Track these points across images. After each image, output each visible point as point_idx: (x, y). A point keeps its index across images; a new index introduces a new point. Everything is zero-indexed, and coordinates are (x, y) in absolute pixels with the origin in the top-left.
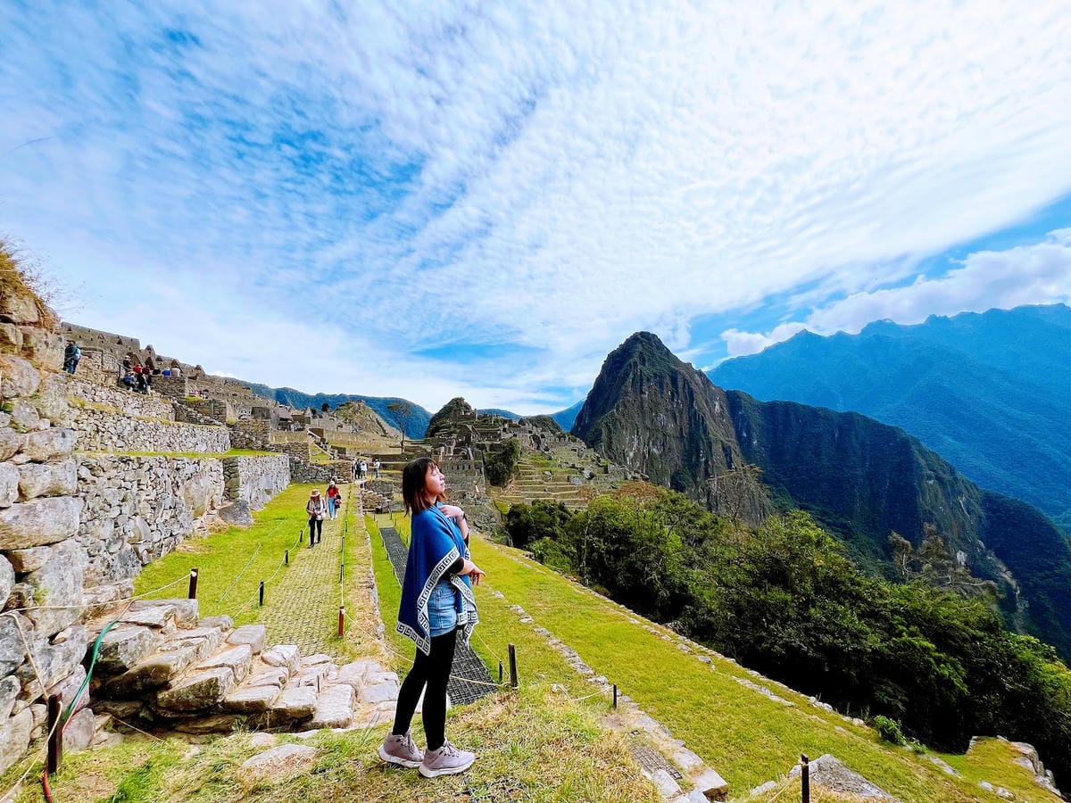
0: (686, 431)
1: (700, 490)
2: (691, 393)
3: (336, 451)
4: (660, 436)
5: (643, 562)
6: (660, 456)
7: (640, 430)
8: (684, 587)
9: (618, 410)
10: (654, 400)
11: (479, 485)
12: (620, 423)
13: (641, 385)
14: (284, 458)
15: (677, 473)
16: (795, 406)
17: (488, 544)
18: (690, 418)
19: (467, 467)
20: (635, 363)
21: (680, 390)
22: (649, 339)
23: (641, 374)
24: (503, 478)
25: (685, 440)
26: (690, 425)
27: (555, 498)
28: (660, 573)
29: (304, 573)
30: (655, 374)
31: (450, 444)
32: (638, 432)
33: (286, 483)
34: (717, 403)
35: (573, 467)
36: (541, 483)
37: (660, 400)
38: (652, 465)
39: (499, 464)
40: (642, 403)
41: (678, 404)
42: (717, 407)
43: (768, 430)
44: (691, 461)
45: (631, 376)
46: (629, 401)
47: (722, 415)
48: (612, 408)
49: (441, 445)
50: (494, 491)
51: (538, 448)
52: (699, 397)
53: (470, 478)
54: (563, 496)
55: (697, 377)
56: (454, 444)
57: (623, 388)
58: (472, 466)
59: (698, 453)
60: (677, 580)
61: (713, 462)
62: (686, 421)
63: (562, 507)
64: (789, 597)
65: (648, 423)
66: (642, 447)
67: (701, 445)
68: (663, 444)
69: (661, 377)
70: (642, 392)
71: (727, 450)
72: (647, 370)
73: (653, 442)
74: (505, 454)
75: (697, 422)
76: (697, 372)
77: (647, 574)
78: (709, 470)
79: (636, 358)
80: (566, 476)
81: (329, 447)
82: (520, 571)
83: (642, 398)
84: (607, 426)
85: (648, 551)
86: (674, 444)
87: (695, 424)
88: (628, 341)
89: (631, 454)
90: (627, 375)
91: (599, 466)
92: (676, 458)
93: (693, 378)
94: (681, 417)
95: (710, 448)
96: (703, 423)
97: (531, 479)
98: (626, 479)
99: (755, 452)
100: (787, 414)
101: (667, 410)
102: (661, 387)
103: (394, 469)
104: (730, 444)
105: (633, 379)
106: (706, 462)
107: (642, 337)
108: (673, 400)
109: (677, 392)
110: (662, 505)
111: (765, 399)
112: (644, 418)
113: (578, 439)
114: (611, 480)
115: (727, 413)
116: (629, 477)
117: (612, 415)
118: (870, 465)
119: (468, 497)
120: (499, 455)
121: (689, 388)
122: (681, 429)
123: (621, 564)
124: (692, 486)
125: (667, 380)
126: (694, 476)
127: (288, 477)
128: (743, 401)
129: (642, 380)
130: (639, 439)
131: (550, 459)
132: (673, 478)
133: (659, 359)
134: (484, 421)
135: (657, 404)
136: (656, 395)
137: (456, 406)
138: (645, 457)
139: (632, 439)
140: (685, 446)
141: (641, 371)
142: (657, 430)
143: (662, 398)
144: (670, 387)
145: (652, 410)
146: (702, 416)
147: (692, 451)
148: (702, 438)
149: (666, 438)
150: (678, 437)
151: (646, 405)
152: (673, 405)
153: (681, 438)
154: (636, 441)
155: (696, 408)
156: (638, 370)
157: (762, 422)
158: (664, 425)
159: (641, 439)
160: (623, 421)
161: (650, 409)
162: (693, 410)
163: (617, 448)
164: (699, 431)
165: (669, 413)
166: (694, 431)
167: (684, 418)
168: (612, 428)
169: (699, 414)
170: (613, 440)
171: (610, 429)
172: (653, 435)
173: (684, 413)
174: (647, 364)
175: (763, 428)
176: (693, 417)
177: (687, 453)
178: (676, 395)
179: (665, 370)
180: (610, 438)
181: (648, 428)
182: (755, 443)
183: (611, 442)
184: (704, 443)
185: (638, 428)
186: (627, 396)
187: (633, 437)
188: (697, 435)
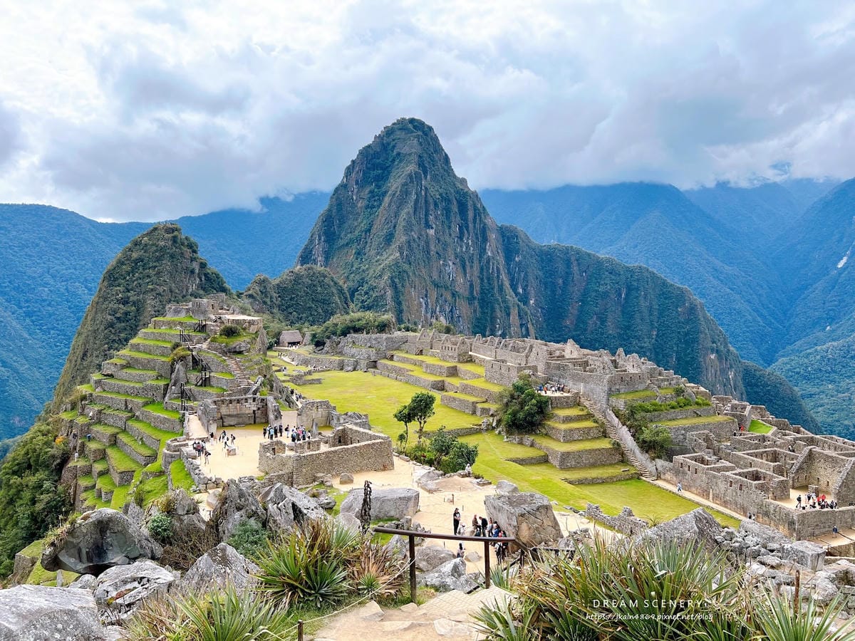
0: (477, 288)
2: (484, 230)
4: (449, 297)
9: (401, 254)
10: (442, 239)
12: (408, 277)
13: (427, 215)
16: (578, 252)
18: (482, 269)
20: (418, 176)
21: (471, 225)
22: (426, 135)
23: (426, 194)
25: (476, 302)
26: (482, 280)
30: (440, 195)
32: (426, 290)
37: (447, 238)
40: (427, 243)
41: (467, 246)
43: (545, 284)
59: (493, 322)
62: (476, 273)
65: (435, 277)
66: (429, 315)
67: (498, 310)
68: (451, 311)
69: (449, 201)
70: (428, 226)
72: (432, 187)
73: (441, 307)
75: (490, 275)
79: (414, 165)
83: (427, 236)
84: (393, 282)
86: (464, 310)
87: (488, 279)
90: (407, 194)
94: (472, 267)
95: (508, 315)
96: (498, 276)
100: (568, 263)
101: (456, 257)
102: (448, 217)
105: (416, 201)
107: (415, 127)
108: (461, 238)
109: (467, 228)
111: (543, 240)
112: (431, 269)
117: (397, 264)
118: (657, 335)
122: (471, 286)
125: (455, 208)
128: (519, 242)
129: (427, 204)
130: (427, 305)
133: (442, 171)
135: (446, 245)
136: (443, 231)
139: (421, 303)
140: (475, 311)
141: (426, 188)
142: (446, 288)
143: (450, 235)
144: (458, 218)
145: (440, 256)
146: (497, 267)
147: (486, 320)
148: (497, 300)
149: (455, 300)
150: (468, 298)
151: (432, 248)
152: (461, 247)
153: (471, 299)
154: (424, 305)
155: (489, 254)
156: (423, 188)
157: (540, 273)
158: (453, 280)
159: (430, 304)
160: (411, 274)
161: (438, 253)
162: (485, 257)
163: (409, 320)
164: (492, 289)
165: (458, 260)
166: (487, 290)
167: (475, 269)
168: (399, 286)
169: (493, 264)
170: (405, 308)
171: (396, 288)
172: (441, 296)
173: (475, 262)
174: (428, 176)
175: (540, 281)
176: (485, 267)
177: (479, 322)
178: (466, 232)
179: (452, 191)
180: (399, 303)
181: (437, 286)
182: (532, 302)
183: (401, 311)
184: (501, 307)
185: (427, 285)
186: (412, 230)
187: (421, 300)
188: (492, 296)
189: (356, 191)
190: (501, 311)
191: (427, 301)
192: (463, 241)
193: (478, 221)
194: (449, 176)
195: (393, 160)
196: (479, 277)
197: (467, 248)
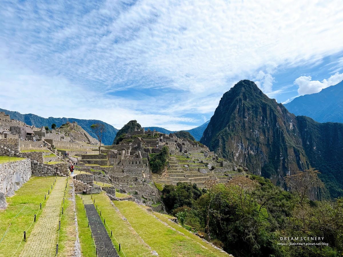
0: (271, 141)
1: (280, 177)
2: (275, 117)
3: (60, 153)
4: (255, 144)
5: (244, 226)
6: (255, 156)
7: (243, 140)
8: (269, 243)
9: (229, 128)
10: (252, 122)
11: (145, 174)
12: (231, 136)
13: (244, 113)
14: (27, 161)
15: (265, 166)
16: (341, 125)
17: (150, 214)
18: (274, 133)
19: (138, 162)
20: (240, 100)
21: (268, 116)
22: (249, 85)
23: (244, 106)
24: (160, 169)
25: (271, 146)
27: (190, 181)
28: (255, 234)
29: (35, 246)
30: (252, 106)
31: (128, 148)
32: (241, 141)
33: (29, 177)
34: (291, 124)
35: (202, 162)
36: (182, 172)
37: (255, 122)
38: (250, 161)
39: (157, 160)
40: (244, 124)
41: (266, 124)
42: (291, 126)
43: (323, 140)
44: (274, 159)
45: (238, 107)
46: (236, 123)
47: (294, 131)
48: (225, 127)
49: (123, 149)
50: (155, 177)
51: (181, 151)
52: (280, 120)
53: (140, 169)
54: (196, 180)
55: (279, 108)
56: (131, 149)
57: (233, 114)
58: (141, 162)
59: (279, 154)
60: (265, 238)
61: (288, 160)
63: (195, 187)
64: (335, 252)
65: (248, 135)
66: (244, 150)
67: (281, 149)
68: (257, 149)
69: (257, 108)
70: (244, 117)
71: (296, 152)
72: (247, 103)
73: (251, 147)
74: (161, 154)
75: (278, 135)
76: (278, 105)
77: (247, 234)
78: (286, 165)
79: (241, 96)
80: (197, 168)
81: (56, 150)
82: (169, 233)
83: (244, 121)
84: (223, 137)
85: (247, 220)
86: (264, 149)
87: (277, 137)
88: (236, 86)
89: (237, 154)
90: (235, 107)
91: (218, 162)
92: (265, 158)
93: (276, 108)
94: (268, 132)
95: (286, 151)
96: (282, 136)
97: (176, 169)
98: (234, 170)
99: (315, 154)
100: (335, 131)
101: (260, 128)
103: (95, 163)
104: (299, 149)
105: (239, 109)
106: (284, 160)
107: (245, 83)
108: (263, 122)
109: (266, 117)
110: (256, 192)
111: (322, 121)
112: (245, 133)
113: (205, 146)
114: (224, 171)
115: (297, 130)
116: (236, 169)
117: (226, 131)
119: (139, 180)
120: (157, 155)
121: (274, 114)
122: (268, 140)
123: (230, 227)
124: (275, 174)
125: (260, 110)
126: (276, 169)
127: (30, 173)
128: (307, 122)
129: (244, 109)
130: (242, 146)
131: (188, 157)
132: (263, 170)
133: (255, 97)
134: (149, 135)
136: (253, 119)
137: (133, 125)
138: (246, 156)
139: (238, 145)
140: (270, 150)
141: (244, 104)
142: (254, 140)
143: (257, 120)
144: (262, 113)
145: (251, 128)
146: (281, 132)
147: (275, 153)
148: (281, 145)
149: (259, 145)
150: (266, 144)
151: (246, 125)
152: (263, 125)
153: (268, 145)
154: (240, 147)
155: (278, 127)
156: (242, 104)
157: (319, 135)
158: (258, 137)
159: (244, 146)
160: (232, 135)
161: (249, 127)
162: (276, 128)
163: (228, 151)
164: (279, 141)
165: (261, 130)
166: (276, 141)
167: (270, 133)
168: (225, 139)
169: (279, 130)
170: (226, 146)
171: (224, 139)
172: (251, 143)
173: (270, 130)
174: (247, 100)
175: (320, 139)
176: (276, 132)
177: (272, 154)
178: (265, 119)
179: (259, 104)
180: (224, 145)
181: (248, 139)
182: (314, 148)
183: (225, 147)
184: (283, 148)
185: (241, 139)
186: (235, 119)
187: (238, 144)
188: (278, 143)
189: (222, 108)
190: (282, 149)
191: (242, 145)
192: (264, 123)
193: (272, 114)
194: (259, 98)
195: (235, 96)
196: (273, 136)
197: (266, 125)
